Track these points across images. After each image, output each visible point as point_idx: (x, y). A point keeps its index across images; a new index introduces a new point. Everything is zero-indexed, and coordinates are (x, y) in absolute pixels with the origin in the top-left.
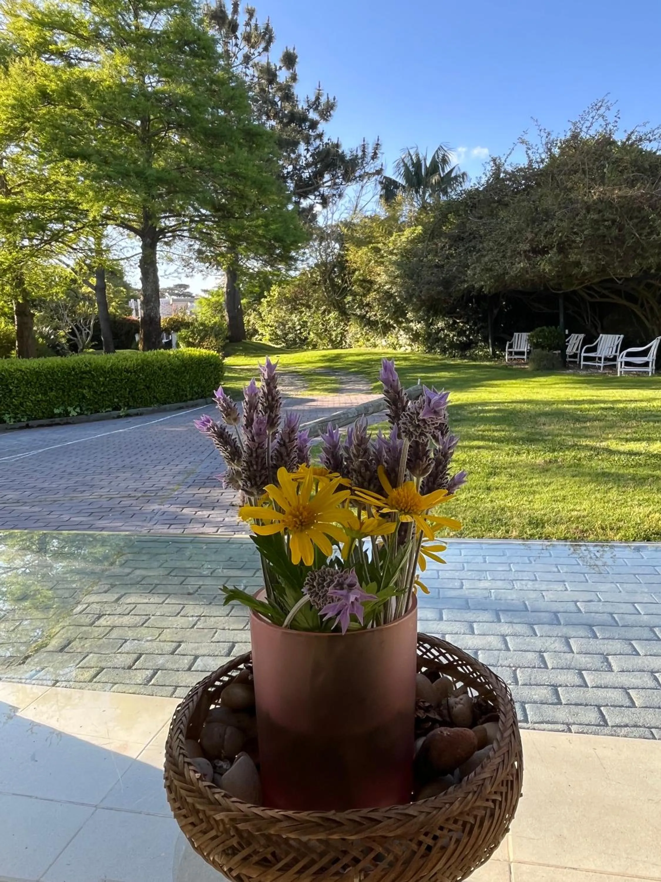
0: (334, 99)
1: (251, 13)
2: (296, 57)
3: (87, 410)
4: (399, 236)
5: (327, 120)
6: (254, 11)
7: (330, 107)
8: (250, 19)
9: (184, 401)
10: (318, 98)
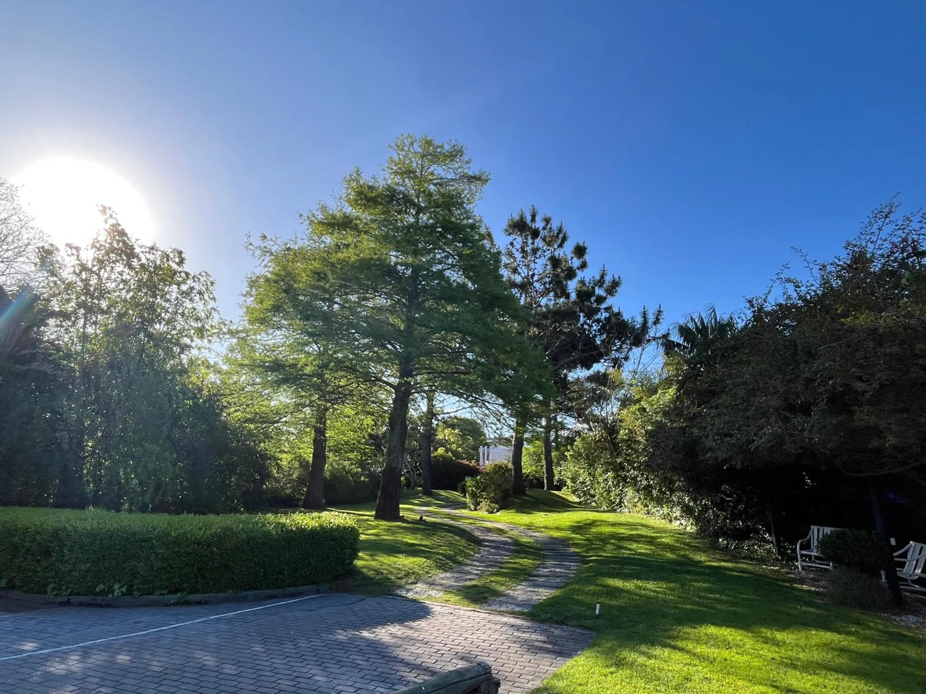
0: (619, 278)
1: (547, 221)
2: (586, 249)
3: (138, 589)
4: (665, 393)
5: (613, 295)
6: (550, 219)
7: (615, 284)
8: (547, 225)
9: (279, 588)
10: (602, 277)
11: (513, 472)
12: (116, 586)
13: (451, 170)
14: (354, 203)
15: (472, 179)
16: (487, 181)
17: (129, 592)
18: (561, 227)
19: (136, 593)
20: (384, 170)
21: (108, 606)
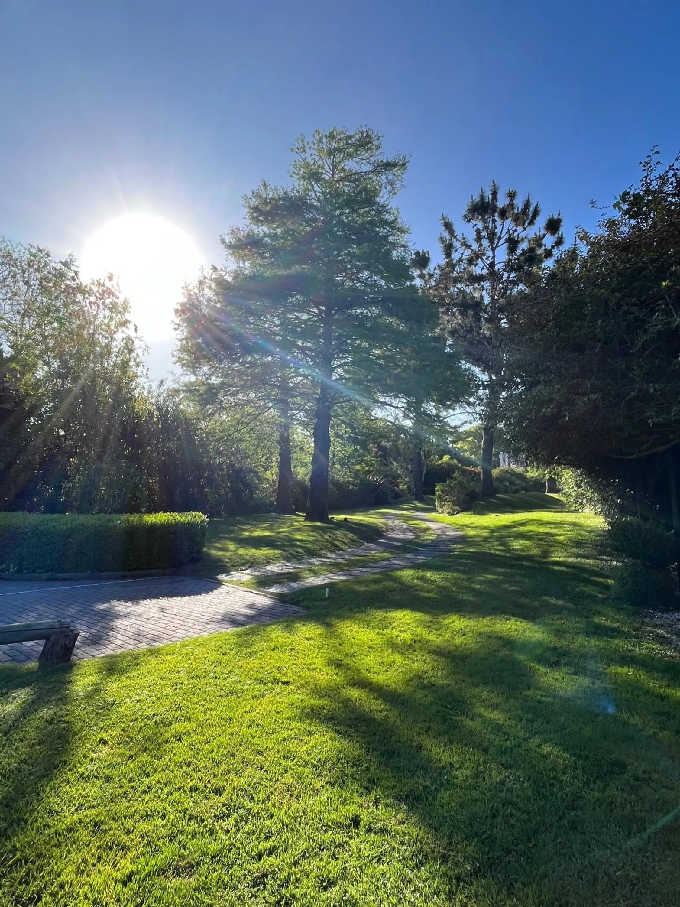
6: (514, 193)
8: (512, 201)
11: (482, 476)
12: (12, 566)
13: (364, 161)
14: (256, 220)
15: (388, 166)
16: (404, 165)
17: (20, 571)
18: (528, 201)
19: (24, 571)
20: (291, 176)
21: (8, 580)
